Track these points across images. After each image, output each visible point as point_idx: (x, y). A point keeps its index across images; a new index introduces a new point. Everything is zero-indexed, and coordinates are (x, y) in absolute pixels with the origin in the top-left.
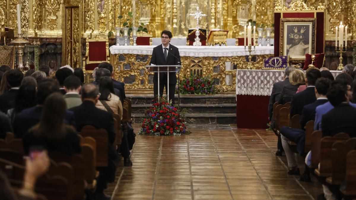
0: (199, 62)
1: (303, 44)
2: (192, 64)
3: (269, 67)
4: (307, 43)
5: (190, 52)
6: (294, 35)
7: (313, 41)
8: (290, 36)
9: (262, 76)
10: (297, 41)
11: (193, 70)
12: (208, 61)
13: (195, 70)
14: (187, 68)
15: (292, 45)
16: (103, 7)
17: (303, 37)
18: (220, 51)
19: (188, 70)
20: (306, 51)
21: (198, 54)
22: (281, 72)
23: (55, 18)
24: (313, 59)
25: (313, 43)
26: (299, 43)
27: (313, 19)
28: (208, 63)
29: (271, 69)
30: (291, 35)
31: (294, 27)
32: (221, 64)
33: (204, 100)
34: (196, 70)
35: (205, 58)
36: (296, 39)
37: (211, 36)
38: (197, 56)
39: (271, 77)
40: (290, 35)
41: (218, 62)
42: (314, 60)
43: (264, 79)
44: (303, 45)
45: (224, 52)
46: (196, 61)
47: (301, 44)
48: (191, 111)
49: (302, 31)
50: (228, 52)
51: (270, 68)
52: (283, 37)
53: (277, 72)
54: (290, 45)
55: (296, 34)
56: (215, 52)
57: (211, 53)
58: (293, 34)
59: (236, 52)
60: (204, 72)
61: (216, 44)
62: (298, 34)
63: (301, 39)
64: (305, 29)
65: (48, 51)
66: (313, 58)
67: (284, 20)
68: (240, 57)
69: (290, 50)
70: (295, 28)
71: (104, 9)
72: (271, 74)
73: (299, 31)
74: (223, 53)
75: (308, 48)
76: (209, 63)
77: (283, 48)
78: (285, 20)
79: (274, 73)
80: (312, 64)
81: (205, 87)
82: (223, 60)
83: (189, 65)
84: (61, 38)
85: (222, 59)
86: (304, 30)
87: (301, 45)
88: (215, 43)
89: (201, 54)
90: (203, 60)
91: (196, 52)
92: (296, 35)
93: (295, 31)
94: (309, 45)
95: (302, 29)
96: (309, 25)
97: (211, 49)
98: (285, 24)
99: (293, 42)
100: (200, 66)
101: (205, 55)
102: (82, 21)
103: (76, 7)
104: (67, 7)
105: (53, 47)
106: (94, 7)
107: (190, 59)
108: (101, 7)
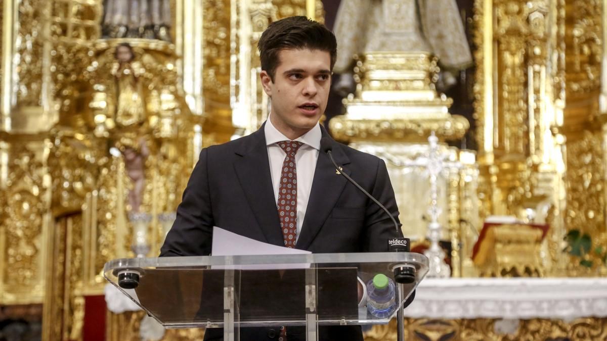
0: (443, 339)
12: (480, 337)
16: (138, 199)
18: (524, 296)
23: (28, 251)
35: (466, 322)
37: (485, 245)
41: (517, 340)
45: (541, 302)
46: (434, 336)
50: (557, 301)
56: (504, 302)
57: (490, 306)
59: (587, 300)
61: (504, 273)
71: (141, 203)
74: (538, 304)
82: (538, 331)
84: (40, 306)
85: (533, 327)
88: (500, 269)
89: (453, 307)
90: (461, 332)
91: (431, 301)
97: (490, 287)
101: (466, 310)
102: (90, 249)
103: (76, 214)
104: (57, 219)
105: (19, 328)
106: (117, 202)
107: (412, 327)
108: (134, 199)
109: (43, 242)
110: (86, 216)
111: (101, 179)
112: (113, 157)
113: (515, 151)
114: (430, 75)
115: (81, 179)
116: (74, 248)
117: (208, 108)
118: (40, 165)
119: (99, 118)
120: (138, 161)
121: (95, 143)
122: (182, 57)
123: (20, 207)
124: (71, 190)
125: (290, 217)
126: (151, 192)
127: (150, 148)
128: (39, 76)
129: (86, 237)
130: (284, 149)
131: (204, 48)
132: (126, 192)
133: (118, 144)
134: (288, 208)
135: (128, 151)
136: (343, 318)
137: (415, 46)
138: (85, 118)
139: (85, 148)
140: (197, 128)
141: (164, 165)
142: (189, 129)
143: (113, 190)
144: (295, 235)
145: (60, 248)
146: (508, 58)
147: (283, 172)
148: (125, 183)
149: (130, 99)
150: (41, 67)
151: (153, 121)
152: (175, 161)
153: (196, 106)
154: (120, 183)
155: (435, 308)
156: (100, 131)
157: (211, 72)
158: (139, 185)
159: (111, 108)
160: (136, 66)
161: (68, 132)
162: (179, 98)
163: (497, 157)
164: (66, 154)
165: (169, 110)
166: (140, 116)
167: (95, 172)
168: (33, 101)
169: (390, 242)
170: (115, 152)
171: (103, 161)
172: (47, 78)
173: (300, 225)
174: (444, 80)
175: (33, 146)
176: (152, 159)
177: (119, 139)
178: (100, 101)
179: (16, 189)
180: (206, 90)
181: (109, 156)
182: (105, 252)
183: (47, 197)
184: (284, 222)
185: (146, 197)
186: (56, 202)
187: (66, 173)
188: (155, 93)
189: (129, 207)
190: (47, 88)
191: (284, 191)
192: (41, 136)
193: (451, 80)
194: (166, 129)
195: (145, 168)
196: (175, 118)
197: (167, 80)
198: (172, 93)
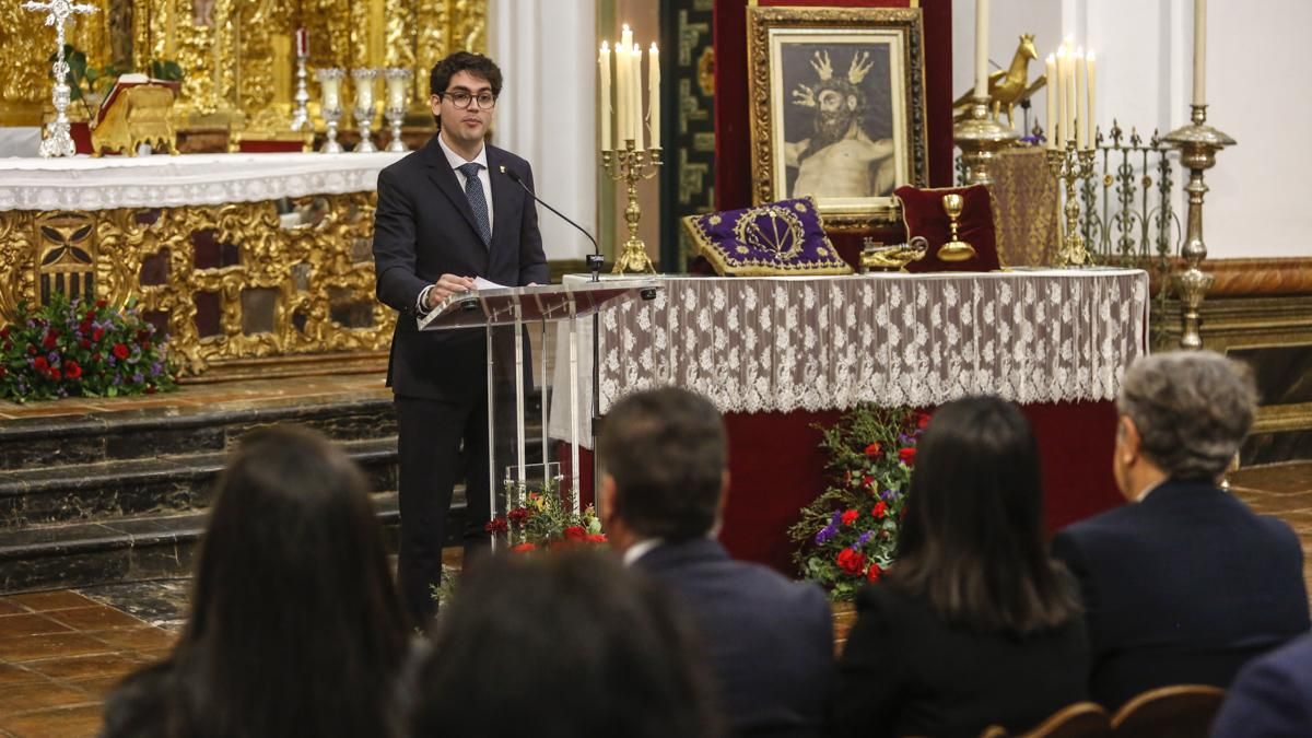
0: (77, 236)
1: (863, 137)
2: (47, 249)
3: (755, 261)
4: (879, 129)
5: (41, 188)
6: (817, 95)
7: (913, 121)
8: (799, 98)
9: (734, 311)
10: (832, 122)
11: (53, 276)
12: (119, 232)
13: (60, 276)
14: (25, 268)
15: (811, 143)
17: (859, 103)
18: (172, 179)
19: (30, 277)
20: (880, 172)
22: (828, 282)
24: (954, 216)
25: (913, 134)
26: (845, 131)
27: (902, 14)
28: (117, 237)
29: (765, 269)
30: (805, 92)
31: (817, 54)
32: (177, 243)
33: (215, 431)
34: (67, 275)
35: (103, 214)
36: (831, 115)
37: (113, 111)
38: (70, 206)
39: (782, 313)
40: (796, 93)
41: (161, 234)
42: (958, 218)
43: (742, 327)
44: (866, 145)
45: (191, 186)
46: (67, 233)
47: (855, 137)
48: (186, 497)
49: (856, 74)
50: (208, 185)
51: (761, 265)
52: (766, 102)
53: (810, 283)
54: (803, 146)
55: (827, 85)
56: (149, 187)
57: (133, 193)
58: (811, 88)
59: (240, 181)
60: (101, 282)
62: (837, 89)
63: (853, 114)
64: (867, 62)
66: (956, 210)
67: (767, 17)
68: (256, 205)
69: (802, 169)
70: (822, 56)
72: (781, 299)
73: (840, 70)
74: (187, 188)
75: (891, 156)
76: (121, 242)
77: (768, 157)
78: (773, 16)
79: (794, 290)
80: (955, 238)
81: (130, 361)
82: (184, 222)
83: (34, 253)
85: (178, 217)
86: (863, 67)
87: (854, 142)
88: (135, 143)
89: (90, 195)
90: (97, 226)
91: (64, 189)
92: (825, 93)
93: (821, 72)
94: (893, 142)
95: (854, 64)
96: (887, 45)
98: (770, 36)
99: (817, 130)
100: (81, 256)
101: (106, 199)
107: (39, 223)
155: (69, 197)
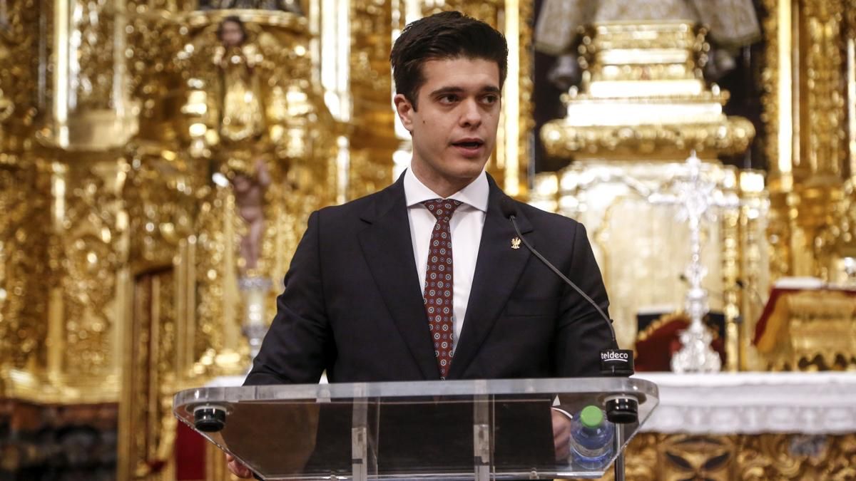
0: (710, 464)
2: (674, 478)
12: (767, 461)
16: (255, 250)
18: (834, 400)
21: (706, 420)
23: (97, 326)
28: (766, 468)
35: (744, 440)
37: (774, 322)
38: (697, 427)
41: (823, 467)
46: (696, 459)
56: (803, 409)
57: (781, 415)
61: (804, 365)
65: (62, 456)
71: (260, 256)
76: (771, 473)
84: (114, 406)
85: (847, 446)
88: (797, 358)
89: (724, 416)
90: (737, 454)
91: (691, 408)
101: (745, 421)
102: (186, 323)
103: (165, 270)
104: (138, 278)
105: (85, 439)
106: (223, 253)
107: (663, 447)
108: (250, 249)
109: (117, 311)
110: (180, 273)
111: (201, 219)
112: (217, 187)
113: (826, 171)
114: (695, 56)
115: (172, 219)
116: (164, 320)
117: (359, 110)
118: (111, 197)
119: (196, 129)
120: (254, 193)
121: (191, 166)
122: (319, 36)
123: (84, 260)
124: (158, 235)
125: (443, 315)
126: (273, 239)
127: (271, 173)
128: (109, 65)
129: (180, 305)
130: (434, 212)
131: (352, 20)
132: (237, 239)
133: (224, 168)
134: (439, 301)
135: (239, 179)
136: (534, 470)
137: (672, 12)
138: (176, 128)
139: (177, 172)
140: (343, 141)
141: (294, 199)
142: (329, 142)
143: (219, 236)
144: (450, 342)
145: (142, 320)
146: (816, 28)
147: (431, 247)
148: (235, 226)
149: (241, 100)
150: (112, 52)
151: (276, 133)
152: (309, 192)
153: (341, 108)
154: (229, 226)
155: (697, 418)
156: (198, 149)
157: (363, 56)
158: (256, 228)
159: (214, 114)
160: (249, 50)
161: (151, 148)
162: (315, 98)
163: (798, 180)
164: (149, 182)
165: (299, 116)
166: (256, 125)
167: (191, 208)
168: (100, 102)
169: (604, 356)
170: (220, 180)
171: (203, 192)
172: (120, 68)
173: (459, 326)
174: (716, 62)
175: (101, 168)
176: (274, 190)
177: (225, 161)
178: (197, 103)
179: (77, 233)
180: (355, 84)
181: (213, 185)
182: (207, 328)
183: (123, 245)
184: (435, 324)
185: (267, 246)
186: (135, 253)
187: (150, 210)
188: (277, 91)
189: (242, 262)
190: (121, 82)
191: (434, 276)
192: (112, 154)
193: (728, 63)
194: (296, 146)
195: (264, 203)
196: (308, 128)
197: (296, 71)
198: (304, 90)
